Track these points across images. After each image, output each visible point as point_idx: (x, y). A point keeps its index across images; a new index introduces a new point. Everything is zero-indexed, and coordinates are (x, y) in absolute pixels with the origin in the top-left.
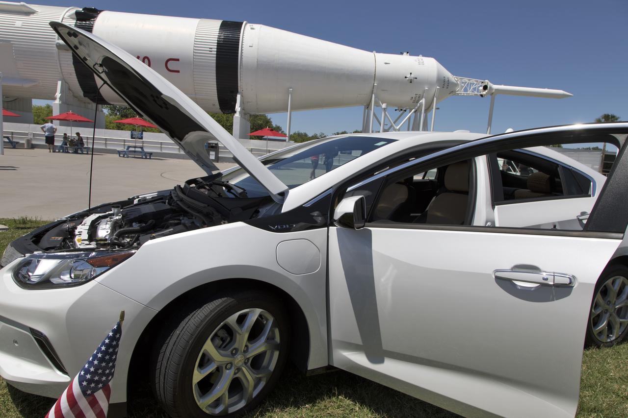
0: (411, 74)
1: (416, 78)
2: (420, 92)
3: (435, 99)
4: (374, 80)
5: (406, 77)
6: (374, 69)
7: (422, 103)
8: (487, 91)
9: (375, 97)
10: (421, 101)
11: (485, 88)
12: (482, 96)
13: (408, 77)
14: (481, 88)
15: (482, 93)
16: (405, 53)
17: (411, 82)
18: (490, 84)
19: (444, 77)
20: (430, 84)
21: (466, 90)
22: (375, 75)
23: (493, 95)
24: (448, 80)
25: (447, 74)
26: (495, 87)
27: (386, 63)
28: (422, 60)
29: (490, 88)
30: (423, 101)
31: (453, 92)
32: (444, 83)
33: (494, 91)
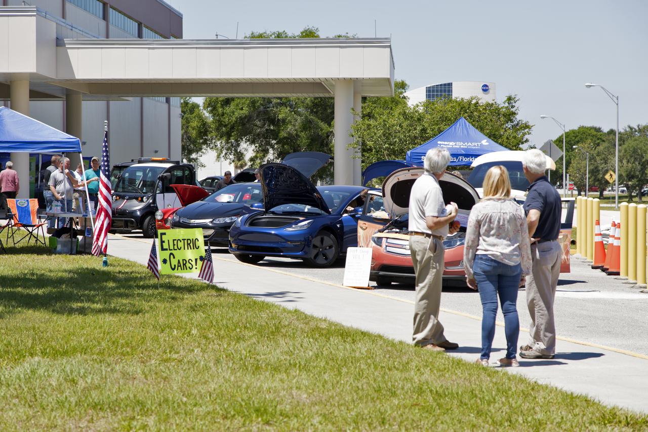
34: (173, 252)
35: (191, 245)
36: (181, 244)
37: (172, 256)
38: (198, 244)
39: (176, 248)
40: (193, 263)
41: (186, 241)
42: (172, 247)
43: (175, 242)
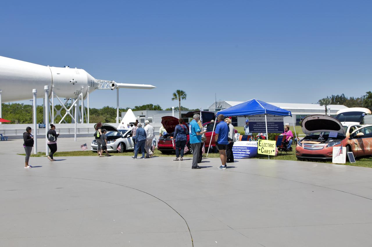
0: (73, 79)
1: (77, 82)
2: (79, 89)
3: (88, 93)
4: (52, 83)
5: (70, 82)
6: (51, 77)
7: (81, 96)
8: (114, 87)
9: (54, 93)
10: (80, 95)
11: (113, 85)
12: (112, 89)
13: (71, 81)
14: (111, 85)
15: (112, 88)
16: (67, 67)
17: (74, 84)
18: (115, 83)
19: (91, 81)
20: (85, 85)
21: (103, 87)
22: (52, 80)
23: (118, 89)
24: (94, 82)
25: (93, 79)
26: (118, 84)
27: (58, 74)
28: (78, 71)
29: (116, 85)
30: (81, 94)
31: (97, 88)
32: (92, 84)
33: (118, 86)
34: (263, 147)
35: (271, 146)
36: (267, 145)
37: (263, 148)
38: (273, 146)
39: (265, 146)
40: (271, 152)
41: (269, 144)
42: (263, 145)
43: (265, 144)
